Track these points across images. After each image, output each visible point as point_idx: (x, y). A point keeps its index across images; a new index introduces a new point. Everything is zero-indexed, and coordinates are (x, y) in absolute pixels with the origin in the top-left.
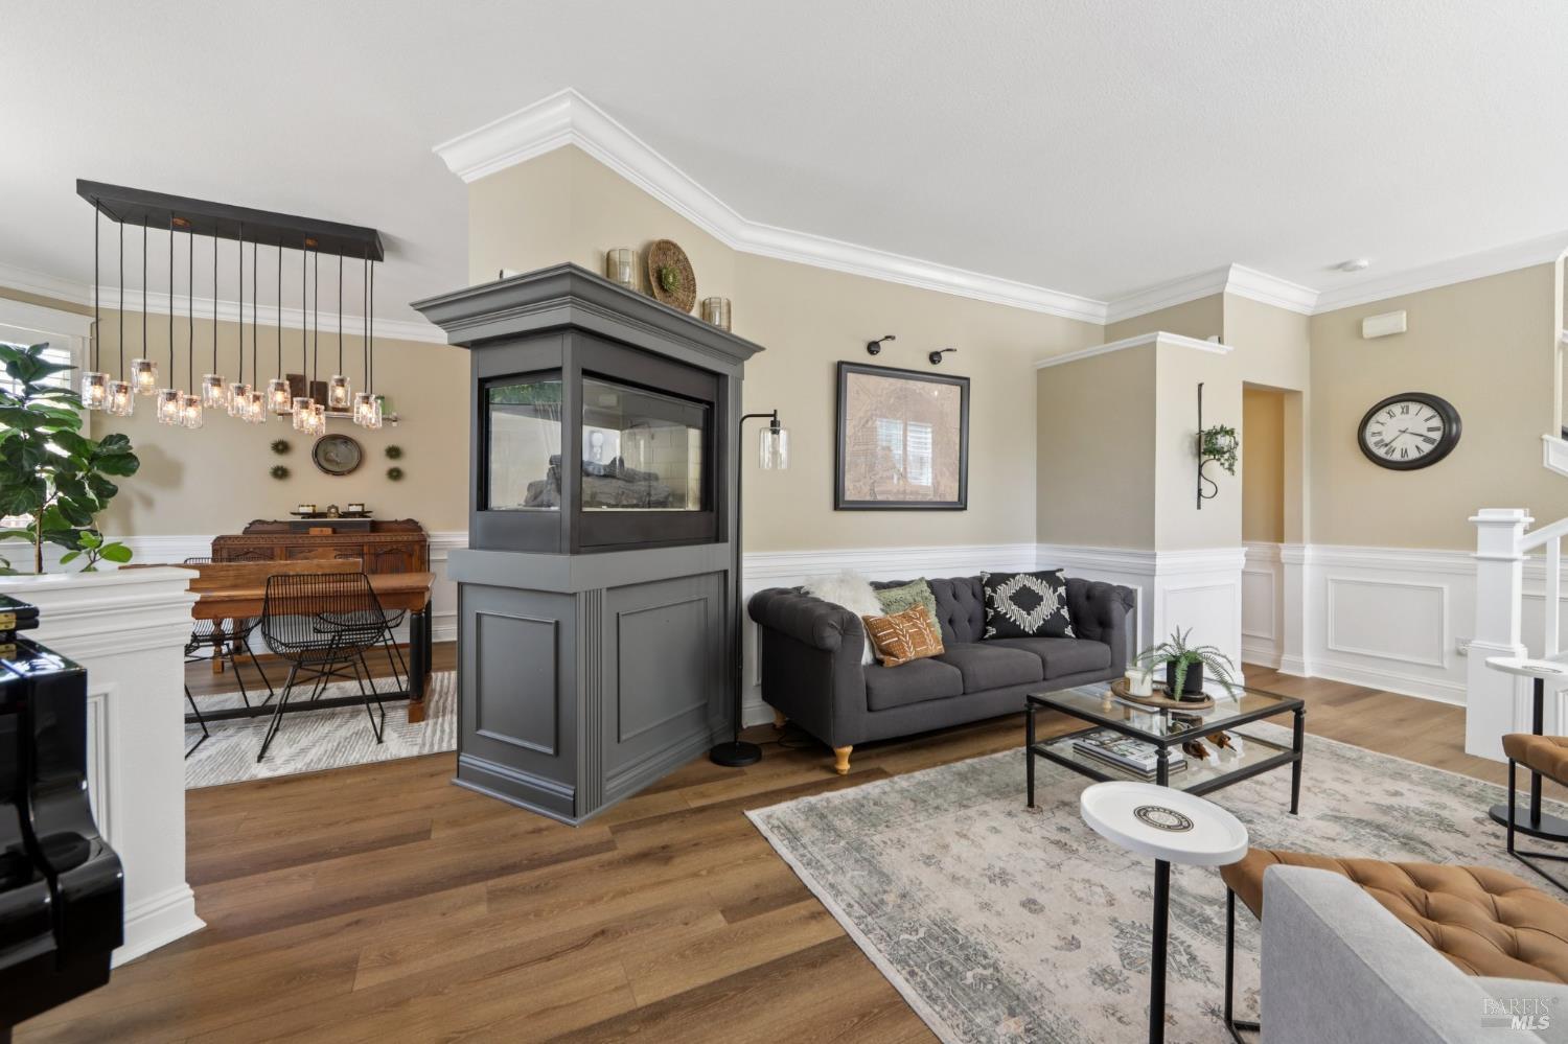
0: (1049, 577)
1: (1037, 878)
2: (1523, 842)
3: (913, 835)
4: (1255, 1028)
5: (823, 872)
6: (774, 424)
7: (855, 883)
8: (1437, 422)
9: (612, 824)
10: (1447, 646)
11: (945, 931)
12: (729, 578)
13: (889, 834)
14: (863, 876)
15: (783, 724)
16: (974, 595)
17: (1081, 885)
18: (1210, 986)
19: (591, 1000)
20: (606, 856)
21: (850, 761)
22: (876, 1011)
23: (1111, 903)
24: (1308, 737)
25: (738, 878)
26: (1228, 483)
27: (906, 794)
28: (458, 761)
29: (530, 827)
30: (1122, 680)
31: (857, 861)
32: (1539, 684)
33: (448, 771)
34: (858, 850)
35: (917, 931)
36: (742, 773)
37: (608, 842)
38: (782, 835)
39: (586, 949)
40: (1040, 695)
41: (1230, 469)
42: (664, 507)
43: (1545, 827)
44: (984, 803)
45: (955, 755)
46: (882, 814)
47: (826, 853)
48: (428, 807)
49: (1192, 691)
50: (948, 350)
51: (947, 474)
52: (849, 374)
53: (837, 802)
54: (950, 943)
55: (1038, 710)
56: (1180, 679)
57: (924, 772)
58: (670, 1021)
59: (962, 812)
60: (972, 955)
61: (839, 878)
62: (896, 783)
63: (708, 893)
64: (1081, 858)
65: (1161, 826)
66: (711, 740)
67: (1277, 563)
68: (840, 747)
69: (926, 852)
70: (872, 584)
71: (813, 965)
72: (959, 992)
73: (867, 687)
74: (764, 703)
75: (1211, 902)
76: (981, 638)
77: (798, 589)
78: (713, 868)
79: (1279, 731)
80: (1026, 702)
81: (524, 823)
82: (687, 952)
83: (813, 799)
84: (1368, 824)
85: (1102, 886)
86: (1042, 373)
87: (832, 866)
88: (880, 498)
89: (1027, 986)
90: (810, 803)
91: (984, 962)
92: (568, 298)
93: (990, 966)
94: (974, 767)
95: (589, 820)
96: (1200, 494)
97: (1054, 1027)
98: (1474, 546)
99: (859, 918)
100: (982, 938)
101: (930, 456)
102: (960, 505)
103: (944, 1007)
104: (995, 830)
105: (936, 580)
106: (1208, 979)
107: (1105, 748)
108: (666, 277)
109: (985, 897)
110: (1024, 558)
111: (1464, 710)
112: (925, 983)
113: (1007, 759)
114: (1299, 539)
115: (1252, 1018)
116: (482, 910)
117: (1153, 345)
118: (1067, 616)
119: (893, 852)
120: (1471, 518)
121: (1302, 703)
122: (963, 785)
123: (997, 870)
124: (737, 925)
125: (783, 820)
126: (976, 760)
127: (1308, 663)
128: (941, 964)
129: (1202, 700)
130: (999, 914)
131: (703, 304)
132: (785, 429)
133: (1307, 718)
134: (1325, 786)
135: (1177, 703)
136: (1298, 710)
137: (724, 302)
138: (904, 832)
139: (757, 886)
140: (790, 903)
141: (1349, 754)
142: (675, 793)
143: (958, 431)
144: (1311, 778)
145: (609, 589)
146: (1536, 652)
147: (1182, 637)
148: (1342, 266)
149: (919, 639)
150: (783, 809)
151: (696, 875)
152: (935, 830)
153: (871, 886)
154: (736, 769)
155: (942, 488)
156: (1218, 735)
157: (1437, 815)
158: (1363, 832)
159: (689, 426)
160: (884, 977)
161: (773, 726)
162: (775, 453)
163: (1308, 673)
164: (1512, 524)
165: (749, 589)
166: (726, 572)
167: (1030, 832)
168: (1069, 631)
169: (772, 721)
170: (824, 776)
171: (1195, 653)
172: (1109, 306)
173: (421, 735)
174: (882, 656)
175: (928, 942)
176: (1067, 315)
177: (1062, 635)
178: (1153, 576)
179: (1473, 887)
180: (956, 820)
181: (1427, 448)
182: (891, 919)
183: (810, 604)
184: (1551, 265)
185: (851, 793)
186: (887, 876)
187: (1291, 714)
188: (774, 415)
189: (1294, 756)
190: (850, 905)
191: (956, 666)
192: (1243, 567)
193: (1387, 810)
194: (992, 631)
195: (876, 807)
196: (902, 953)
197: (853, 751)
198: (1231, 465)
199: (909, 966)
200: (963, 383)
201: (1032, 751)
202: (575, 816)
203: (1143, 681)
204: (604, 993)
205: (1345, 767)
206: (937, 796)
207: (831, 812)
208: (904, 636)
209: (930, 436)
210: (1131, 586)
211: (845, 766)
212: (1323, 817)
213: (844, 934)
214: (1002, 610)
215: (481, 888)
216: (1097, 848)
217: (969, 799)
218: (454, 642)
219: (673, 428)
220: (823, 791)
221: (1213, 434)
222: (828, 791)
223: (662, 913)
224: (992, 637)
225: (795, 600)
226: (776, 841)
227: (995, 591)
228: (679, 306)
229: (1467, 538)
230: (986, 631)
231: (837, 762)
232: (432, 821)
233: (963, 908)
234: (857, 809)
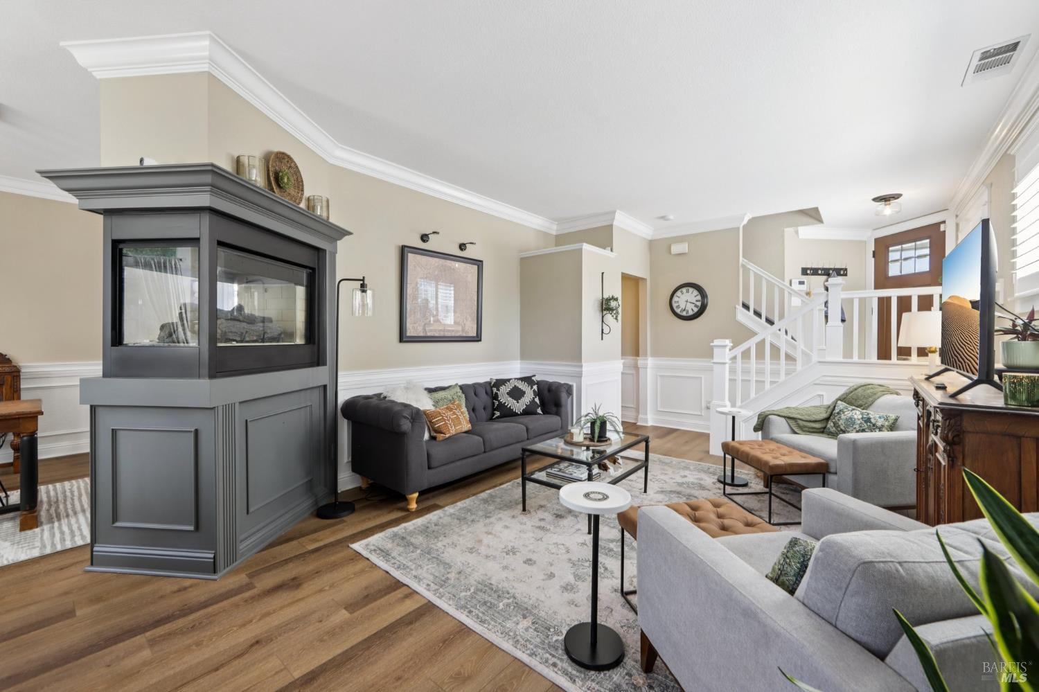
0: (528, 380)
1: (531, 547)
2: (729, 490)
3: (461, 539)
4: (634, 592)
5: (408, 570)
6: (363, 286)
7: (430, 572)
8: (699, 298)
9: (248, 572)
10: (704, 405)
11: (485, 586)
12: (326, 391)
13: (446, 541)
14: (434, 567)
15: (368, 486)
16: (486, 393)
17: (553, 546)
18: (614, 579)
19: (259, 685)
20: (247, 595)
21: (417, 503)
22: (452, 637)
23: (568, 552)
24: (651, 455)
25: (351, 585)
26: (615, 325)
27: (453, 516)
28: (92, 551)
29: (176, 588)
30: (569, 435)
31: (429, 560)
32: (734, 418)
33: (82, 562)
34: (429, 553)
35: (470, 590)
36: (344, 522)
37: (248, 584)
38: (378, 554)
39: (246, 656)
40: (529, 447)
41: (616, 319)
42: (278, 342)
43: (736, 482)
44: (499, 513)
45: (480, 490)
46: (441, 530)
47: (409, 559)
48: (66, 593)
49: (602, 438)
50: (471, 243)
51: (470, 319)
52: (409, 254)
53: (411, 528)
54: (489, 591)
55: (528, 456)
56: (597, 430)
57: (462, 502)
58: (321, 680)
59: (487, 521)
60: (500, 594)
61: (420, 571)
62: (446, 511)
63: (333, 600)
64: (552, 533)
65: (595, 500)
66: (316, 502)
67: (636, 368)
68: (410, 494)
69: (469, 546)
70: (426, 389)
71: (411, 623)
72: (496, 615)
73: (428, 454)
74: (353, 473)
75: (612, 541)
76: (491, 419)
77: (379, 395)
78: (333, 584)
79: (638, 453)
80: (521, 451)
81: (168, 586)
82: (325, 638)
83: (395, 529)
84: (674, 492)
85: (563, 545)
86: (524, 261)
87: (414, 565)
88: (429, 334)
89: (531, 602)
90: (393, 532)
91: (508, 596)
92: (208, 188)
93: (511, 597)
94: (492, 495)
95: (229, 573)
96: (602, 332)
97: (546, 617)
98: (712, 356)
99: (435, 590)
100: (505, 584)
101: (453, 305)
102: (477, 338)
103: (489, 624)
104: (506, 527)
105: (463, 385)
106: (613, 577)
107: (563, 472)
108: (282, 179)
109: (505, 563)
110: (513, 369)
111: (709, 434)
112: (478, 615)
113: (510, 487)
114: (646, 355)
115: (632, 589)
116: (146, 654)
117: (581, 250)
118: (538, 402)
119: (450, 550)
120: (712, 344)
121: (648, 437)
122: (486, 506)
123: (510, 548)
124: (356, 614)
125: (377, 545)
126: (492, 490)
127: (650, 419)
128: (485, 603)
129: (606, 441)
130: (513, 570)
131: (308, 199)
132: (370, 289)
133: (651, 445)
134: (658, 478)
135: (596, 443)
136: (647, 441)
137: (324, 199)
138: (455, 537)
139: (366, 588)
140: (389, 593)
141: (667, 461)
142: (295, 543)
143: (476, 293)
144: (652, 475)
145: (240, 403)
146: (733, 405)
147: (597, 408)
148: (663, 218)
149: (457, 421)
150: (376, 539)
151: (321, 591)
152: (473, 533)
153: (440, 571)
154: (338, 520)
155: (467, 328)
156: (613, 458)
157: (700, 483)
158: (672, 496)
159: (297, 284)
160: (454, 618)
161: (360, 488)
162: (364, 305)
163: (650, 423)
164: (725, 346)
165: (343, 397)
166: (325, 386)
167: (525, 524)
168: (539, 411)
169: (358, 485)
170: (398, 514)
171: (603, 416)
172: (557, 224)
173: (38, 539)
174: (435, 434)
175: (476, 594)
176: (538, 228)
177: (536, 413)
178: (581, 377)
179: (710, 506)
180: (485, 525)
181: (696, 310)
182: (454, 587)
183: (389, 404)
184: (738, 228)
185: (419, 521)
186: (448, 564)
187: (644, 444)
188: (363, 280)
189: (645, 464)
190: (428, 585)
191: (479, 436)
192: (621, 370)
193: (681, 484)
194: (498, 414)
195: (437, 527)
196: (462, 603)
197: (419, 495)
198: (617, 317)
199: (467, 608)
200: (479, 263)
201: (526, 479)
202: (215, 572)
203: (579, 433)
204: (267, 678)
205: (666, 467)
206: (472, 514)
207: (408, 535)
208: (449, 421)
209: (453, 292)
210: (570, 383)
211: (413, 506)
212: (658, 492)
213: (426, 601)
214: (503, 401)
215: (140, 639)
216: (559, 526)
217: (490, 513)
218: (88, 453)
219: (283, 285)
220: (401, 524)
221: (608, 300)
222: (403, 522)
223: (302, 619)
224: (498, 417)
225: (377, 402)
226: (375, 559)
227: (498, 390)
228: (291, 199)
229: (709, 353)
230: (494, 414)
231: (408, 504)
232: (74, 602)
233: (494, 572)
234: (425, 531)
